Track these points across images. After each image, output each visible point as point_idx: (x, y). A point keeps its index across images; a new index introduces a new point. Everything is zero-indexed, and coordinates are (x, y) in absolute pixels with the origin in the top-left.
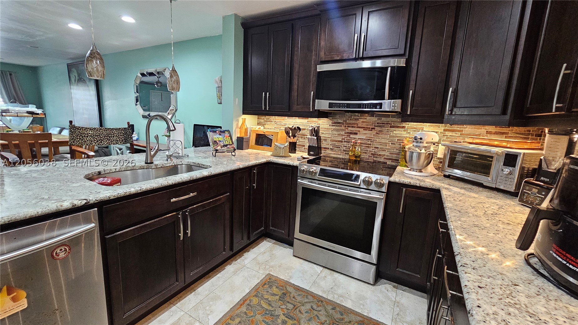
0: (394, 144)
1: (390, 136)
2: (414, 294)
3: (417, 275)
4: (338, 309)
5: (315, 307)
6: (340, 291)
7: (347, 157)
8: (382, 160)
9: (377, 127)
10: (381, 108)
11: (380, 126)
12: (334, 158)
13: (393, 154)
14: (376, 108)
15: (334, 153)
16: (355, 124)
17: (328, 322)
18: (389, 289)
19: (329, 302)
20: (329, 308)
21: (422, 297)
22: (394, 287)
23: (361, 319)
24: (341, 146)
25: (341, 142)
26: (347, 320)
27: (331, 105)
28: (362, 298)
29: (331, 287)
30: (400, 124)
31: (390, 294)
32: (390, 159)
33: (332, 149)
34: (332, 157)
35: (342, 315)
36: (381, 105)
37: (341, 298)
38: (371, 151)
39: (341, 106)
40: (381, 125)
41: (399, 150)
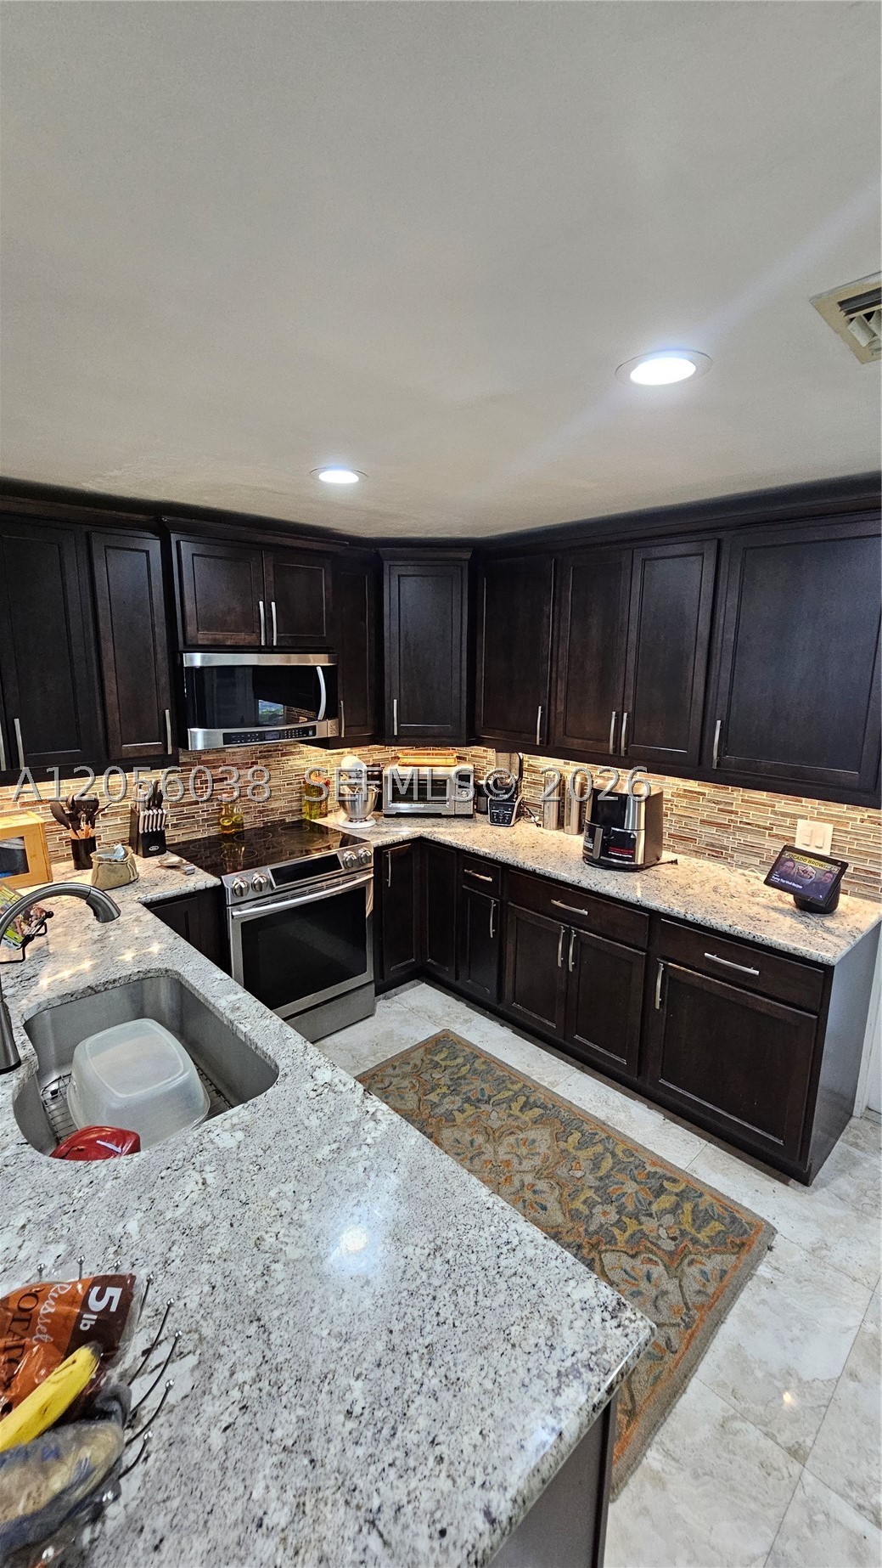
0: (291, 784)
1: (284, 773)
2: (407, 990)
3: (410, 961)
4: (397, 1064)
5: (380, 1086)
6: (365, 1051)
7: (214, 831)
8: (277, 817)
9: (260, 758)
10: (314, 734)
11: (265, 757)
12: (184, 843)
13: (291, 801)
14: (308, 735)
15: (183, 831)
16: (218, 760)
17: (414, 1081)
18: (389, 1005)
19: (381, 1067)
20: (390, 1071)
21: (414, 986)
22: (385, 998)
23: (421, 1050)
24: (196, 813)
25: (195, 804)
26: (419, 1062)
27: (228, 739)
28: (389, 1035)
29: (351, 1057)
30: (295, 748)
31: (396, 1009)
32: (289, 812)
33: (175, 826)
34: (179, 844)
35: (409, 1064)
36: (314, 728)
37: (379, 1054)
38: (255, 807)
39: (249, 738)
40: (266, 755)
41: (300, 793)
